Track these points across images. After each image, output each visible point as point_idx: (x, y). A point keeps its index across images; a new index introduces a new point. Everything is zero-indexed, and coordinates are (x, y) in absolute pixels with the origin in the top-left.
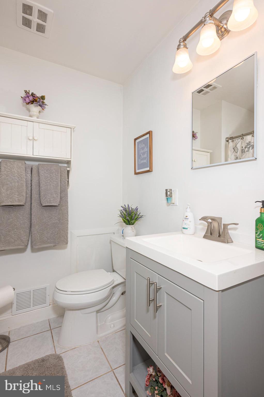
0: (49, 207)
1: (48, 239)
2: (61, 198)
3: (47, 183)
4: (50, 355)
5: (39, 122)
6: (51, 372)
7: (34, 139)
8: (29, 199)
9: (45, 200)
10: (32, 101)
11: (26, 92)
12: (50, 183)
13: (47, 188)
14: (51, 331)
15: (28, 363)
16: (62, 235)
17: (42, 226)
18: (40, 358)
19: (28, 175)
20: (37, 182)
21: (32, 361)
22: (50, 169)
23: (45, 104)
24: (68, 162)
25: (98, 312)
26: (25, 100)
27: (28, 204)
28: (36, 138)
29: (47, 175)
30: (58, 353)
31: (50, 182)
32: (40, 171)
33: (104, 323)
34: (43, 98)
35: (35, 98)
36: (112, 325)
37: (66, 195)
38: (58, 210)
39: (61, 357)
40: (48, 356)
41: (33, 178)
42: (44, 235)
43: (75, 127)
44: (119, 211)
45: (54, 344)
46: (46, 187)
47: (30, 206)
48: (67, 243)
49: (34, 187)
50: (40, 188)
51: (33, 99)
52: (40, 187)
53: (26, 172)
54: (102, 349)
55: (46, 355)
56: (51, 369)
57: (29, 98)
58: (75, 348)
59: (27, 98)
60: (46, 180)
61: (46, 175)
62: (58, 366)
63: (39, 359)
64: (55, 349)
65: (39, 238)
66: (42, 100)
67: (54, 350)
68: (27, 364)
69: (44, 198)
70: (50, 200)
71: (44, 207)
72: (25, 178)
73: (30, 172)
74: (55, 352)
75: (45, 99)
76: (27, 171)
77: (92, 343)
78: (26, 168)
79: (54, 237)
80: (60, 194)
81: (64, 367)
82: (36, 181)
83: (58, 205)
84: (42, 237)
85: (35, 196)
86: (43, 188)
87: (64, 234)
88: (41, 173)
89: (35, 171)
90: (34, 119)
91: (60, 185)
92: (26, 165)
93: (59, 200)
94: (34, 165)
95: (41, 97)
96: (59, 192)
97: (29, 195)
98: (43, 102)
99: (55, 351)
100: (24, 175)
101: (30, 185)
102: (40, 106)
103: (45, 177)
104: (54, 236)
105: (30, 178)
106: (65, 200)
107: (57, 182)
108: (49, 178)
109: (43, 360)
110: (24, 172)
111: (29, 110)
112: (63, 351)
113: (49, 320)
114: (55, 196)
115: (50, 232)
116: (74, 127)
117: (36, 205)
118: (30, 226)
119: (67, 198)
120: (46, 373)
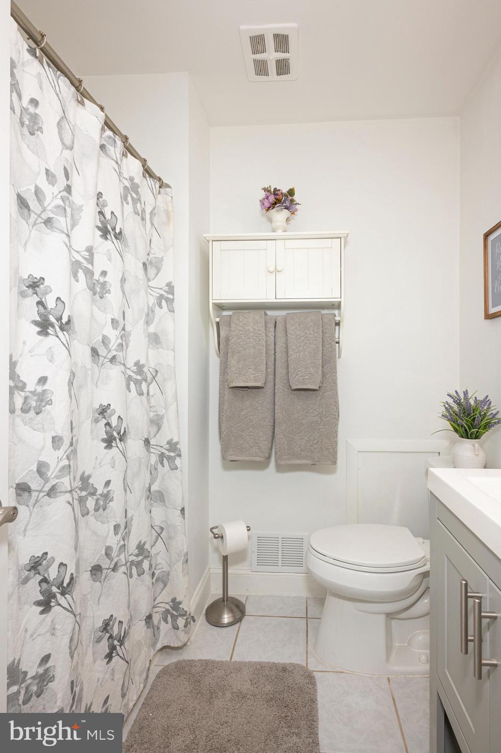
0: (303, 392)
1: (302, 451)
2: (324, 375)
3: (300, 348)
4: (297, 664)
5: (283, 237)
6: (292, 698)
7: (277, 271)
8: (271, 377)
9: (295, 379)
10: (273, 204)
11: (265, 189)
12: (305, 347)
13: (300, 356)
14: (307, 620)
15: (262, 662)
16: (324, 445)
17: (292, 426)
18: (281, 662)
19: (270, 334)
20: (284, 345)
21: (269, 663)
22: (304, 321)
23: (295, 203)
24: (337, 306)
25: (390, 616)
26: (264, 204)
27: (270, 385)
28: (279, 268)
29: (300, 332)
30: (311, 668)
31: (304, 345)
32: (288, 325)
33: (406, 644)
34: (291, 192)
35: (277, 197)
36: (424, 658)
37: (334, 369)
38: (319, 398)
39: (313, 677)
40: (294, 666)
41: (278, 340)
42: (295, 442)
43: (348, 234)
44: (442, 404)
45: (307, 648)
46: (298, 354)
47: (273, 389)
48: (335, 463)
49: (278, 355)
50: (288, 357)
51: (275, 199)
52: (289, 355)
53: (267, 329)
54: (393, 699)
55: (292, 662)
56: (294, 692)
57: (269, 198)
58: (341, 672)
59: (266, 200)
60: (298, 341)
61: (298, 332)
62: (306, 693)
63: (279, 663)
64: (307, 658)
65: (286, 447)
66: (291, 198)
67: (305, 658)
68: (260, 663)
69: (294, 375)
70: (303, 379)
71: (293, 392)
72: (265, 340)
73: (272, 330)
74: (307, 664)
75: (294, 194)
76: (269, 328)
77: (376, 676)
78: (266, 323)
79: (312, 448)
80: (322, 367)
81: (316, 700)
82: (282, 344)
83: (317, 388)
84: (293, 446)
85: (280, 371)
86: (293, 356)
87: (329, 445)
88: (291, 329)
89: (280, 326)
90: (279, 233)
91: (321, 350)
92: (266, 316)
93: (319, 378)
94: (279, 316)
95: (288, 192)
96: (321, 364)
97: (270, 370)
98: (292, 201)
99: (307, 661)
100: (264, 335)
101: (273, 352)
102: (287, 208)
103: (296, 336)
104: (311, 446)
105: (274, 339)
106: (330, 378)
107: (315, 345)
108: (303, 338)
109: (284, 669)
110: (263, 329)
111: (270, 220)
112: (320, 668)
113: (307, 600)
114: (312, 370)
115: (305, 438)
116: (345, 235)
117: (281, 388)
118: (273, 424)
119: (335, 376)
120: (286, 695)
